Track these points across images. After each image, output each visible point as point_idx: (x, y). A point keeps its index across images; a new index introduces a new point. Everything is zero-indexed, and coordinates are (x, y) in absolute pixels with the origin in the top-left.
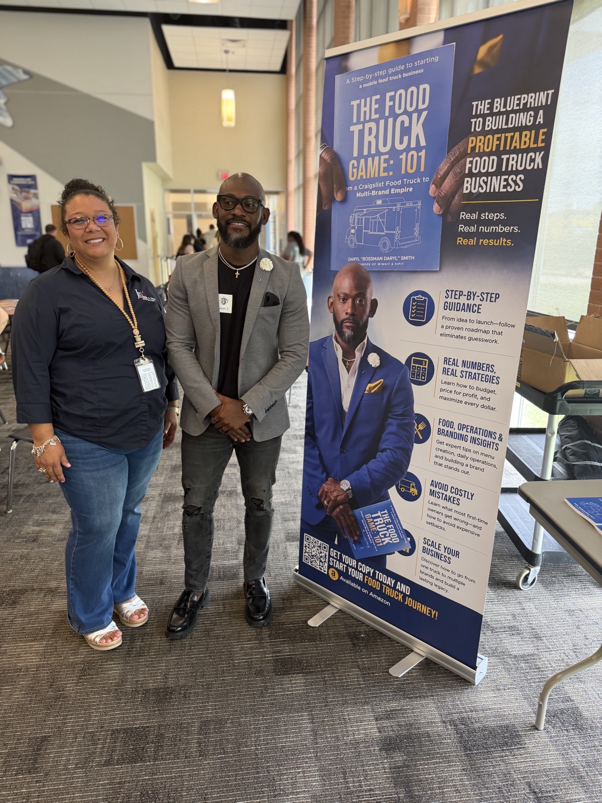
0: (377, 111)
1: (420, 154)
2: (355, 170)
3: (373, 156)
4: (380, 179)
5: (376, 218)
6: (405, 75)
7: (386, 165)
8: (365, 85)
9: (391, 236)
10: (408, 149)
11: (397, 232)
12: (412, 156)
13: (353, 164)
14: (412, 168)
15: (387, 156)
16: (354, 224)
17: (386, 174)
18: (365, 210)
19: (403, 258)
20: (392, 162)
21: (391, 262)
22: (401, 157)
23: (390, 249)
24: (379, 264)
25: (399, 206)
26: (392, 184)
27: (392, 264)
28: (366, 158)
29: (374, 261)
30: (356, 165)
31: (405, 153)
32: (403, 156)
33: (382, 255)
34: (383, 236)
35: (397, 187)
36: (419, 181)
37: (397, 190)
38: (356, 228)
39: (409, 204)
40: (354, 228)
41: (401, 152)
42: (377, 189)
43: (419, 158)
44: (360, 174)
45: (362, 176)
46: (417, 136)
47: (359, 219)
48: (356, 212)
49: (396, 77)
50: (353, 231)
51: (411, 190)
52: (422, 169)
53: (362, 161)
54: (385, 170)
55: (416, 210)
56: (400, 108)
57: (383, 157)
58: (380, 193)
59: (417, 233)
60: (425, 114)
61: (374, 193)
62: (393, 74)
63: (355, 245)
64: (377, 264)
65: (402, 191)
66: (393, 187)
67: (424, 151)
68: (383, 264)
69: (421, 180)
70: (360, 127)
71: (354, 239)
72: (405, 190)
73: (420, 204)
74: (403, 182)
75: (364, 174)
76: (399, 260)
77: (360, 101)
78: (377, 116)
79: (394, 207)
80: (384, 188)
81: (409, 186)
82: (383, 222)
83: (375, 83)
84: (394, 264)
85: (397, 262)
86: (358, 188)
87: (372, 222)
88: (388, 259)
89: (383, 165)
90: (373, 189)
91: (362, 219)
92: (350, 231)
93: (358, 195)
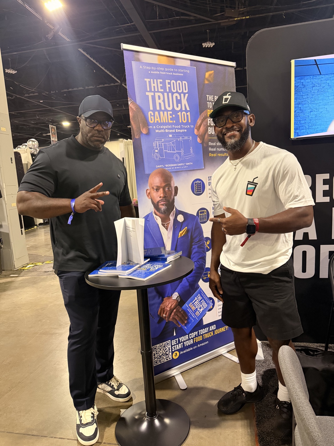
0: (161, 88)
1: (187, 114)
2: (152, 117)
3: (163, 111)
4: (169, 124)
5: (170, 144)
6: (174, 74)
7: (171, 117)
8: (152, 72)
9: (179, 154)
10: (181, 110)
11: (182, 151)
12: (184, 114)
13: (151, 114)
14: (184, 120)
15: (171, 113)
16: (156, 146)
17: (172, 122)
18: (163, 139)
19: (188, 164)
20: (174, 116)
21: (181, 166)
22: (178, 114)
23: (180, 160)
24: (175, 168)
25: (181, 138)
26: (176, 127)
27: (182, 167)
28: (159, 112)
29: (173, 167)
30: (152, 114)
31: (180, 112)
32: (179, 114)
33: (177, 163)
34: (175, 153)
35: (178, 129)
36: (189, 127)
37: (179, 131)
38: (159, 149)
39: (186, 138)
40: (157, 149)
41: (178, 111)
42: (168, 129)
43: (187, 116)
44: (156, 120)
45: (157, 121)
46: (185, 105)
47: (159, 144)
48: (157, 141)
49: (170, 74)
50: (157, 151)
51: (186, 131)
52: (190, 121)
53: (157, 113)
54: (171, 119)
55: (190, 141)
56: (174, 89)
57: (169, 113)
58: (170, 131)
59: (192, 152)
60: (187, 95)
61: (167, 131)
62: (167, 71)
63: (160, 158)
64: (174, 168)
65: (181, 131)
66: (177, 128)
67: (189, 112)
68: (177, 168)
69: (190, 126)
70: (153, 94)
71: (158, 155)
72: (183, 131)
73: (191, 138)
74: (181, 126)
75: (159, 119)
76: (185, 165)
77: (150, 80)
78: (162, 90)
79: (179, 139)
80: (172, 129)
81: (185, 129)
82: (174, 146)
83: (159, 73)
84: (183, 167)
85: (184, 166)
86: (156, 127)
87: (168, 146)
88: (180, 165)
89: (170, 117)
90: (166, 129)
91: (162, 144)
92: (154, 151)
93: (157, 131)
